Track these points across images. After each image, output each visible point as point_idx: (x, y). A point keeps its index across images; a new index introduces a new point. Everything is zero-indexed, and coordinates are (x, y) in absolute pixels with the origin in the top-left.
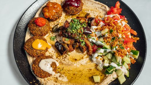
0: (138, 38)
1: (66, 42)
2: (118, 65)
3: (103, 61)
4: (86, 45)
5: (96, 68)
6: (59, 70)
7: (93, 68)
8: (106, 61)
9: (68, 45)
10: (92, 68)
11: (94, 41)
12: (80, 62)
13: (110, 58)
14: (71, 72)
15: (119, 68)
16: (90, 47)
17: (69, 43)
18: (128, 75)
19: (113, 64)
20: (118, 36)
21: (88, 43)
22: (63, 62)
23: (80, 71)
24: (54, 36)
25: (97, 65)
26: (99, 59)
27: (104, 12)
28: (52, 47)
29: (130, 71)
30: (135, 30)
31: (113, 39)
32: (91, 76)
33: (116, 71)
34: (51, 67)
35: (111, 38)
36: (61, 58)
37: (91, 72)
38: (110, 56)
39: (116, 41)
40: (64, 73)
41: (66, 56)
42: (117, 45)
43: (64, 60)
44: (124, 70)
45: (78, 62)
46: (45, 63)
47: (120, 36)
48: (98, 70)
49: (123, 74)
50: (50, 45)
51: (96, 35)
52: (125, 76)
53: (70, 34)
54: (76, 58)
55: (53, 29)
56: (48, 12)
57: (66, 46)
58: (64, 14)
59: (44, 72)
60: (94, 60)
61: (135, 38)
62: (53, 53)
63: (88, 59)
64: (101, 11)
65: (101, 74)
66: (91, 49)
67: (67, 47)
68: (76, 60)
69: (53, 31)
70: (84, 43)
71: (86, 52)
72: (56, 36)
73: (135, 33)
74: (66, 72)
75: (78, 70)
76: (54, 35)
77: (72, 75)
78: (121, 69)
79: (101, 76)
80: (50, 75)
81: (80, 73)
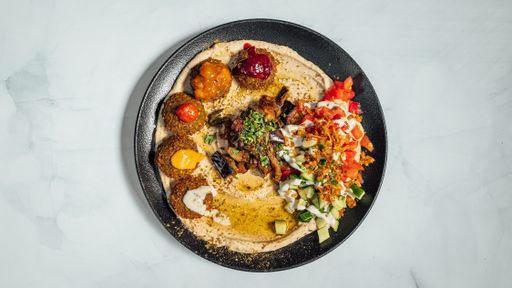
0: (372, 160)
1: (233, 156)
2: (322, 211)
3: (298, 198)
4: (270, 164)
5: (283, 207)
6: (217, 204)
7: (278, 207)
8: (301, 201)
9: (237, 163)
10: (275, 206)
11: (287, 158)
12: (256, 193)
13: (309, 196)
14: (238, 210)
15: (323, 216)
16: (278, 169)
17: (239, 159)
18: (335, 229)
19: (313, 210)
20: (331, 158)
21: (275, 161)
22: (225, 190)
23: (254, 210)
24: (212, 133)
25: (285, 203)
26: (290, 195)
27: (319, 90)
28: (206, 158)
29: (340, 221)
30: (371, 141)
31: (322, 161)
32: (272, 220)
33: (316, 218)
34: (204, 203)
35: (319, 158)
36: (223, 182)
37: (273, 214)
38: (309, 193)
39: (326, 167)
40: (225, 210)
41: (231, 180)
42: (326, 177)
43: (227, 188)
44: (332, 220)
45: (251, 192)
46: (194, 197)
47: (336, 157)
48: (285, 211)
49: (328, 227)
50: (204, 153)
51: (293, 144)
52: (331, 229)
53: (242, 144)
54: (250, 185)
55: (210, 116)
56: (204, 88)
57: (233, 165)
58: (234, 86)
59: (191, 212)
60: (282, 194)
61: (368, 157)
62: (208, 169)
63: (271, 188)
64: (314, 84)
65: (290, 219)
66: (279, 173)
67: (235, 167)
68: (249, 188)
69: (210, 124)
70: (267, 162)
71: (268, 175)
72: (215, 134)
73: (370, 146)
74: (228, 209)
75: (252, 207)
76: (211, 131)
77: (238, 216)
78: (325, 218)
79: (291, 222)
80: (199, 216)
81: (254, 214)
